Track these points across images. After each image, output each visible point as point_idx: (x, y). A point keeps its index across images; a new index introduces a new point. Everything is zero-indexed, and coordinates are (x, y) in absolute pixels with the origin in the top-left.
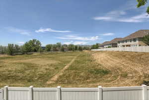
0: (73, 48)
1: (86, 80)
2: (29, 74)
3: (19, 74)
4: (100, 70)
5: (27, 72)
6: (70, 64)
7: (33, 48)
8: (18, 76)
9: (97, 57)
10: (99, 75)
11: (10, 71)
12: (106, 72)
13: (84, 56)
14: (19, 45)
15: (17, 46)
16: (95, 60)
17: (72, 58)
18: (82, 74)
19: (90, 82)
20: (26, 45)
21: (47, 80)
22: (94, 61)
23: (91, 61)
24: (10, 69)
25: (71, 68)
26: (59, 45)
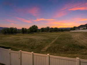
1: (66, 51)
2: (31, 45)
4: (77, 45)
5: (31, 43)
6: (55, 40)
7: (34, 30)
8: (26, 45)
9: (74, 36)
10: (76, 48)
11: (22, 42)
12: (82, 47)
13: (65, 35)
17: (57, 36)
18: (64, 47)
19: (69, 53)
21: (41, 49)
22: (72, 39)
23: (70, 39)
25: (56, 42)
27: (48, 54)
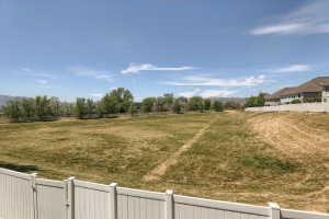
0: (200, 106)
1: (234, 180)
2: (110, 157)
3: (93, 156)
4: (271, 159)
5: (108, 152)
6: (194, 141)
7: (119, 106)
8: (92, 160)
9: (262, 128)
10: (266, 171)
11: (79, 149)
12: (288, 167)
13: (227, 123)
14: (95, 100)
15: (90, 102)
16: (257, 134)
17: (199, 128)
18: (223, 166)
19: (243, 188)
20: (106, 99)
21: (145, 173)
22: (253, 136)
23: (246, 136)
24: (79, 145)
25: (196, 150)
26: (169, 99)
27: (169, 192)
